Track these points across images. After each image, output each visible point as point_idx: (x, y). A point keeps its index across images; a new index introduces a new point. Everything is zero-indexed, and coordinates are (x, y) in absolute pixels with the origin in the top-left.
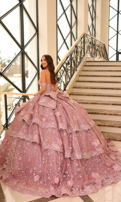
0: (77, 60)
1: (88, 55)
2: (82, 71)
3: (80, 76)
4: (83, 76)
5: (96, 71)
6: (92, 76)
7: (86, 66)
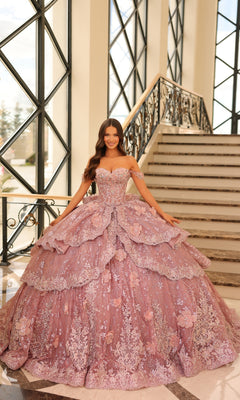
0: (145, 132)
1: (166, 122)
2: (155, 153)
3: (149, 164)
4: (156, 164)
5: (180, 154)
6: (173, 164)
7: (162, 143)
